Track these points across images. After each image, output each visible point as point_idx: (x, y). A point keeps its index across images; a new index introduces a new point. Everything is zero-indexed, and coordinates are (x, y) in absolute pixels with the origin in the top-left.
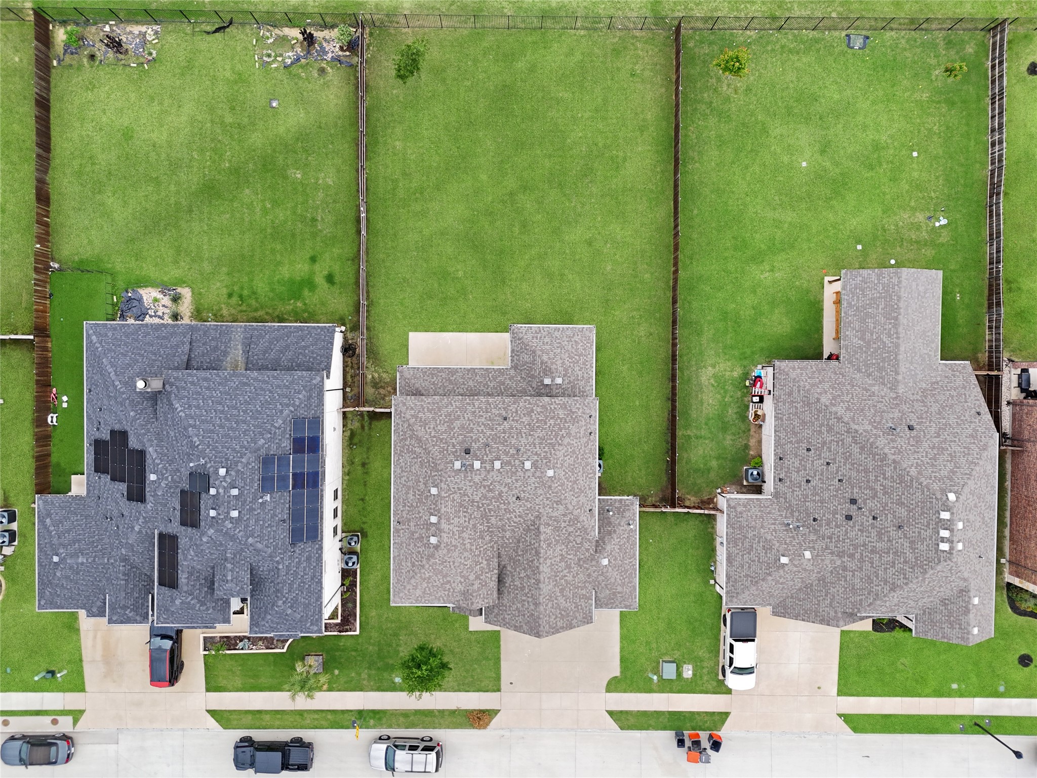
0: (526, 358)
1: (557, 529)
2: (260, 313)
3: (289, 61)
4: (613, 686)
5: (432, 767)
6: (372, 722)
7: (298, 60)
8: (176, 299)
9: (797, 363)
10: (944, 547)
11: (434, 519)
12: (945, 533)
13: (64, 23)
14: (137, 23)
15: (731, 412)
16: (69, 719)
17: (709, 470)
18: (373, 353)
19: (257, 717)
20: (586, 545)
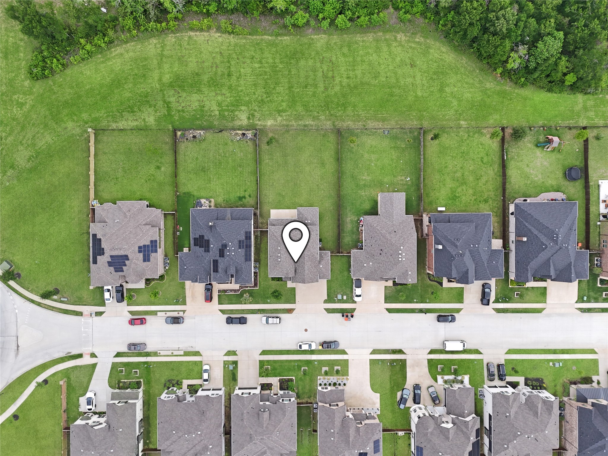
0: (301, 216)
1: (309, 258)
2: (232, 205)
3: (238, 139)
4: (326, 302)
5: (278, 322)
6: (262, 312)
7: (241, 139)
8: (210, 202)
9: (369, 216)
10: (400, 259)
11: (279, 255)
12: (400, 256)
13: (180, 130)
14: (199, 130)
15: (355, 229)
16: (182, 312)
17: (349, 244)
18: (261, 215)
19: (232, 311)
20: (316, 262)
